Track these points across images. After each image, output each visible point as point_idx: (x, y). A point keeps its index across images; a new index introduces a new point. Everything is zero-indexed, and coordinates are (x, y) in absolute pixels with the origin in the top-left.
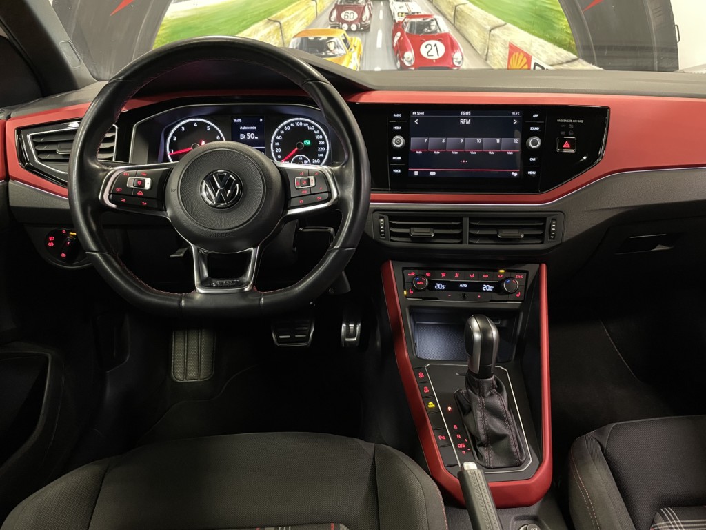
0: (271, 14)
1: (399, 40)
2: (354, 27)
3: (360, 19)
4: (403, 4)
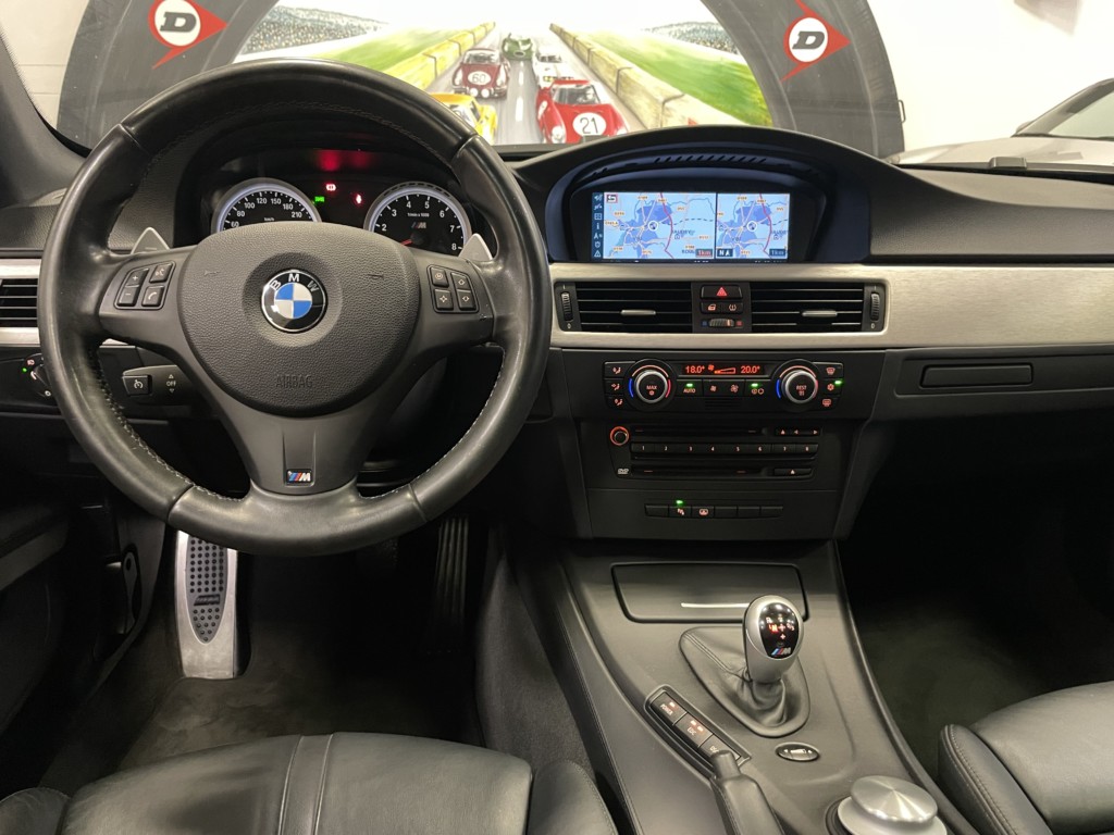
1: (545, 112)
2: (485, 93)
3: (493, 83)
4: (550, 65)
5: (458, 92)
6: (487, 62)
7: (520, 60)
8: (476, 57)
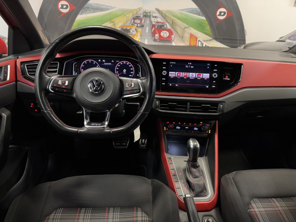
0: (111, 20)
1: (154, 30)
2: (139, 25)
3: (141, 23)
4: (155, 19)
5: (132, 25)
6: (139, 18)
7: (147, 17)
8: (137, 16)
